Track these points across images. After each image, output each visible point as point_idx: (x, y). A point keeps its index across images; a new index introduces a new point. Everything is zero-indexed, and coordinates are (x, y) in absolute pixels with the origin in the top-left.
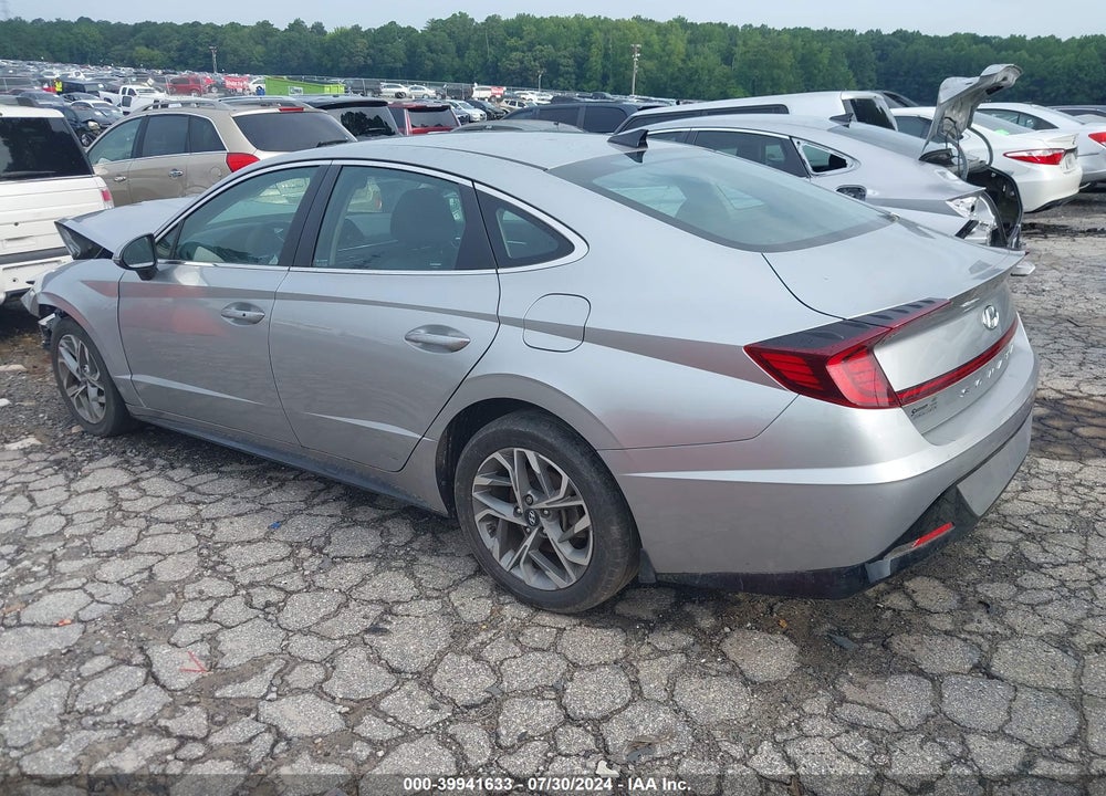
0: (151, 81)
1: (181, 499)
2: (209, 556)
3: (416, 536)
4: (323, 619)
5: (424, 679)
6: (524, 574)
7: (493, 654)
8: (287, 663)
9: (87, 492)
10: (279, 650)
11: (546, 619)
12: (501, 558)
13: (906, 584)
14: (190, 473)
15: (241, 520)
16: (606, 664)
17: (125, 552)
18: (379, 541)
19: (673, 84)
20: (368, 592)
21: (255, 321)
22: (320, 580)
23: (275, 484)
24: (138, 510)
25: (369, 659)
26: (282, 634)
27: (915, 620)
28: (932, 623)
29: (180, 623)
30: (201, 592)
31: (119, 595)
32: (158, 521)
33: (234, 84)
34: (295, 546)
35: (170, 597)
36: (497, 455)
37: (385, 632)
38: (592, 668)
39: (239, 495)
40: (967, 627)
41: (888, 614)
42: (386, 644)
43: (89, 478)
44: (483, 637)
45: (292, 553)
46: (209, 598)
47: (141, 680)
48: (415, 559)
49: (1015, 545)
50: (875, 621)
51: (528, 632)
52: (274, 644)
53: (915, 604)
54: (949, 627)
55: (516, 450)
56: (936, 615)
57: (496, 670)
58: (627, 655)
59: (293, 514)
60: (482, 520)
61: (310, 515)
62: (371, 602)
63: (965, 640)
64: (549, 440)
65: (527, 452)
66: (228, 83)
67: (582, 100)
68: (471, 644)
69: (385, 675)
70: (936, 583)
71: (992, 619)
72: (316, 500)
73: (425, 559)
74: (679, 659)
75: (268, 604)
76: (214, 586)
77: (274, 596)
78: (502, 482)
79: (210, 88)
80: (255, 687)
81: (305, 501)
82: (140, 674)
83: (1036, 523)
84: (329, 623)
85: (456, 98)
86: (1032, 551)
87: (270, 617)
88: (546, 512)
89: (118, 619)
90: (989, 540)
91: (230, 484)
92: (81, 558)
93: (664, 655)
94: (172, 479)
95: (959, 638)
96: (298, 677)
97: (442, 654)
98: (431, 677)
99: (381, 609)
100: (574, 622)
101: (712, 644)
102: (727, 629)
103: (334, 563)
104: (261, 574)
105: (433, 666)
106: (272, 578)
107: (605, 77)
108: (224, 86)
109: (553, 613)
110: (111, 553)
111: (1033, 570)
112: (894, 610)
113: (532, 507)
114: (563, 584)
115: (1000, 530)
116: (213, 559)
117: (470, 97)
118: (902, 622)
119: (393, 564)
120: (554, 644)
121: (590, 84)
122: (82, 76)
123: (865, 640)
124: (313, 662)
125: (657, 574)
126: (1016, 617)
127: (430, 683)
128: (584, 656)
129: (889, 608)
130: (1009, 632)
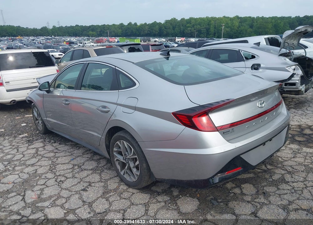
0: (91, 40)
1: (52, 151)
2: (52, 167)
3: (107, 164)
4: (72, 186)
5: (90, 205)
6: (126, 176)
7: (111, 199)
8: (58, 197)
9: (32, 148)
10: (57, 194)
11: (131, 190)
12: (121, 172)
13: (242, 185)
14: (58, 144)
15: (65, 157)
16: (141, 204)
17: (33, 165)
18: (96, 165)
19: (235, 35)
20: (87, 179)
21: (68, 104)
22: (77, 175)
23: (78, 148)
24: (41, 154)
25: (79, 198)
26: (60, 189)
27: (240, 197)
28: (245, 198)
29: (37, 185)
30: (46, 177)
31: (26, 176)
32: (45, 157)
33: (112, 40)
34: (74, 165)
35: (38, 178)
36: (118, 142)
37: (87, 190)
38: (137, 205)
39: (67, 151)
40: (256, 200)
41: (232, 194)
42: (85, 194)
43: (34, 145)
44: (112, 194)
45: (73, 168)
46: (47, 178)
47: (21, 200)
48: (103, 171)
49: (283, 175)
50: (227, 196)
51: (124, 193)
52: (56, 193)
53: (242, 192)
54: (249, 200)
55: (122, 141)
56: (247, 196)
57: (110, 204)
58: (148, 202)
59: (78, 156)
60: (116, 161)
61: (82, 157)
62: (87, 182)
63: (253, 204)
64: (128, 138)
65: (124, 141)
66: (110, 40)
67: (206, 40)
68: (107, 196)
69: (81, 203)
70: (252, 186)
71: (265, 198)
72: (86, 153)
73: (106, 171)
74: (163, 204)
75: (60, 181)
76: (50, 175)
77: (63, 179)
78: (119, 150)
79: (106, 41)
80: (46, 204)
81: (83, 153)
82: (21, 198)
83: (293, 168)
84: (73, 187)
85: (171, 42)
86: (288, 177)
87: (60, 184)
88: (130, 159)
89: (23, 183)
90: (275, 173)
91: (66, 148)
92: (22, 166)
93: (159, 203)
94: (53, 146)
95: (251, 203)
96: (59, 202)
97: (98, 198)
98: (92, 204)
99: (88, 184)
100: (138, 191)
101: (174, 200)
102: (181, 196)
103: (82, 171)
104: (62, 173)
105: (94, 201)
106: (65, 174)
107: (215, 34)
108: (109, 40)
109: (133, 188)
110: (29, 165)
111: (285, 183)
112: (235, 193)
113: (127, 157)
114: (135, 180)
115: (280, 170)
116: (53, 168)
117: (175, 41)
118: (236, 198)
119: (97, 172)
120: (129, 197)
121: (211, 36)
122: (74, 40)
123: (221, 202)
124: (64, 198)
125: (156, 179)
126: (273, 198)
127: (91, 206)
128: (137, 201)
129: (233, 193)
130: (268, 203)
